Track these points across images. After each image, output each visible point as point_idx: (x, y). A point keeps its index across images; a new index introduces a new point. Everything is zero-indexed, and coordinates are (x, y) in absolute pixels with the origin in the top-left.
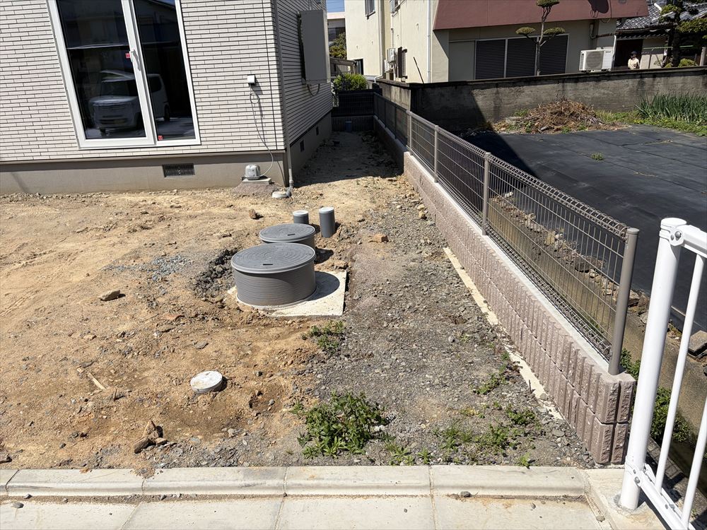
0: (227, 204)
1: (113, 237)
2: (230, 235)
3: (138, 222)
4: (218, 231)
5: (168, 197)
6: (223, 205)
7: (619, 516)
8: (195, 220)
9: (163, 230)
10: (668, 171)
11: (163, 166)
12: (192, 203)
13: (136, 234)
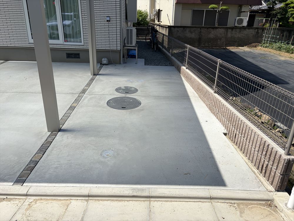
7: (288, 211)
10: (273, 70)
11: (66, 53)
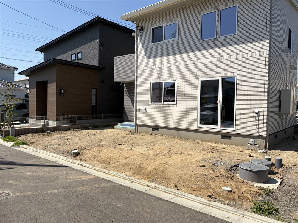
0: (241, 150)
1: (203, 153)
2: (240, 160)
3: (211, 150)
4: (236, 158)
5: (221, 145)
6: (239, 151)
8: (229, 153)
9: (218, 154)
11: (221, 135)
12: (229, 148)
13: (210, 154)
